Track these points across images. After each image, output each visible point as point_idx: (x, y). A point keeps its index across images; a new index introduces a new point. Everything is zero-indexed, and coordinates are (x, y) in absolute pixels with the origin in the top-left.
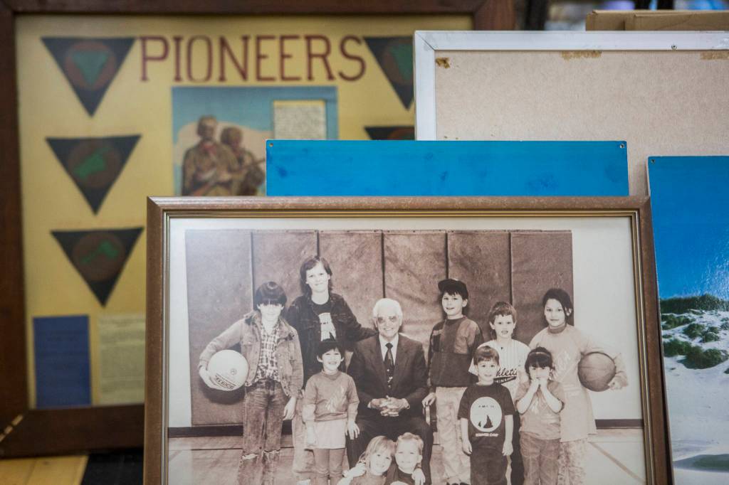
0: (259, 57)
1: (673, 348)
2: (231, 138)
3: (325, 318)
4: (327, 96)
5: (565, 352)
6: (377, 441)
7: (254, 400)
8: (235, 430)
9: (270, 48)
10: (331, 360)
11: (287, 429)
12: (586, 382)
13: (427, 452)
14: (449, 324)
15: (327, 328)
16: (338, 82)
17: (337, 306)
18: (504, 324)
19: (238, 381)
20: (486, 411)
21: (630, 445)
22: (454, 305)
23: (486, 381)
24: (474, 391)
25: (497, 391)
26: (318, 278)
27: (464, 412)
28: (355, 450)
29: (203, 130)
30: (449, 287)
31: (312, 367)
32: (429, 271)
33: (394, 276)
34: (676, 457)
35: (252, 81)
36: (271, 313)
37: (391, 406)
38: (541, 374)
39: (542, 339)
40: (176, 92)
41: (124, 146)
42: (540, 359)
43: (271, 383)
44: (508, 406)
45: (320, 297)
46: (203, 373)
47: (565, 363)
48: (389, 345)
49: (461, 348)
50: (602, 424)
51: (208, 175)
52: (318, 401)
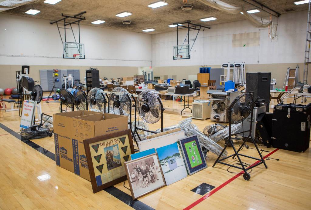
0: (111, 143)
1: (161, 164)
2: (110, 152)
3: (139, 169)
4: (117, 145)
5: (154, 166)
6: (145, 179)
7: (136, 178)
8: (135, 181)
9: (111, 142)
10: (140, 173)
11: (138, 180)
12: (157, 169)
13: (148, 178)
14: (147, 167)
15: (139, 170)
16: (118, 144)
17: (139, 168)
18: (150, 166)
19: (134, 177)
20: (151, 173)
21: (160, 173)
22: (147, 165)
23: (150, 171)
24: (150, 172)
25: (151, 172)
26: (137, 166)
27: (150, 174)
28: (143, 180)
29: (107, 152)
30: (146, 164)
31: (139, 174)
32: (145, 163)
33: (143, 164)
34: (164, 173)
35: (110, 146)
36: (135, 170)
37: (145, 175)
38: (154, 169)
39: (153, 166)
40: (104, 148)
41: (101, 155)
42: (153, 168)
43: (136, 176)
44: (152, 173)
45: (138, 168)
46: (132, 177)
47: (155, 168)
48: (143, 170)
49: (148, 169)
50: (158, 172)
51: (108, 157)
52: (140, 177)
